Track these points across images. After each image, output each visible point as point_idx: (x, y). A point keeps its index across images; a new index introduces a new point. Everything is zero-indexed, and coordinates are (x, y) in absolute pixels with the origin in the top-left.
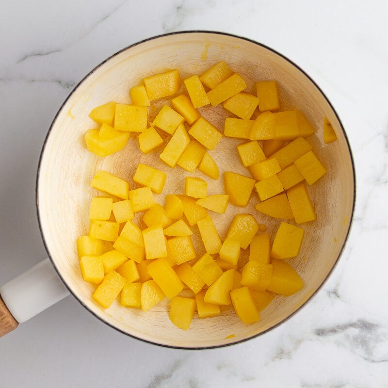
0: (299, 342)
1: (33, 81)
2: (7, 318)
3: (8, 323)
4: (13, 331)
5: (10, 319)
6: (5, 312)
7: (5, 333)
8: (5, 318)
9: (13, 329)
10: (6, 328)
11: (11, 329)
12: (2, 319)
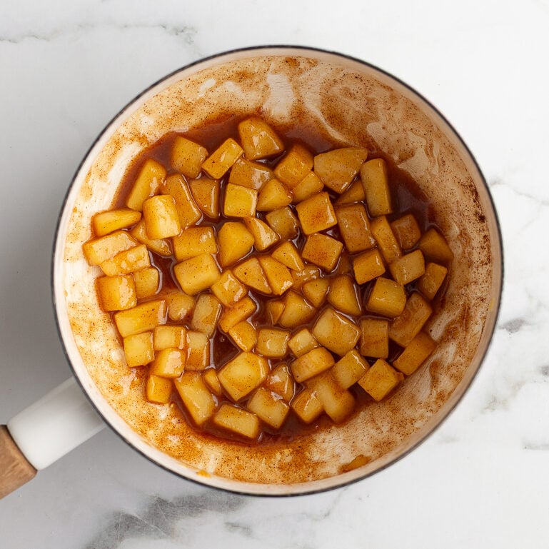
0: (518, 386)
1: (126, 26)
2: (20, 465)
3: (22, 471)
4: (31, 481)
5: (24, 466)
6: (18, 456)
7: (19, 486)
8: (18, 464)
9: (30, 479)
10: (20, 478)
11: (27, 479)
12: (14, 467)
